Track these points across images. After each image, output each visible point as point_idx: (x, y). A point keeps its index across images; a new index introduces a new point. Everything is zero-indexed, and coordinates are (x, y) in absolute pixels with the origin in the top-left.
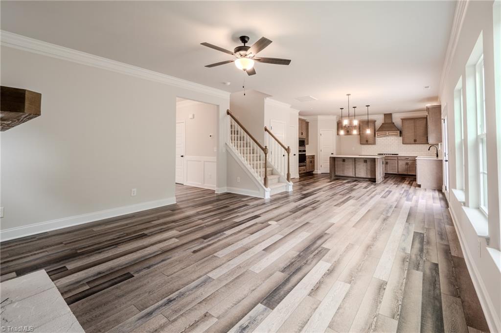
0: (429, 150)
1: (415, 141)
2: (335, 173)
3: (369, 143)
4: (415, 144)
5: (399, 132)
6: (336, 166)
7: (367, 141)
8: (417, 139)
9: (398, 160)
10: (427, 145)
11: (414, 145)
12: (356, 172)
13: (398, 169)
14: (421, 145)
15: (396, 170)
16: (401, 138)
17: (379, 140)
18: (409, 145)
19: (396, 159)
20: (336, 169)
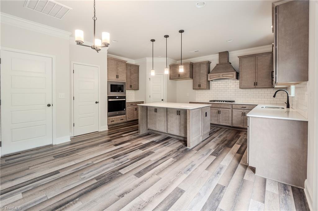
0: (274, 96)
1: (256, 84)
2: (147, 126)
3: (201, 87)
4: (255, 88)
5: (235, 73)
6: (148, 117)
7: (200, 86)
8: (259, 82)
9: (232, 109)
10: (272, 90)
11: (254, 90)
12: (169, 127)
13: (232, 120)
14: (263, 90)
15: (230, 122)
16: (238, 81)
17: (213, 84)
18: (249, 90)
19: (230, 107)
20: (149, 121)
